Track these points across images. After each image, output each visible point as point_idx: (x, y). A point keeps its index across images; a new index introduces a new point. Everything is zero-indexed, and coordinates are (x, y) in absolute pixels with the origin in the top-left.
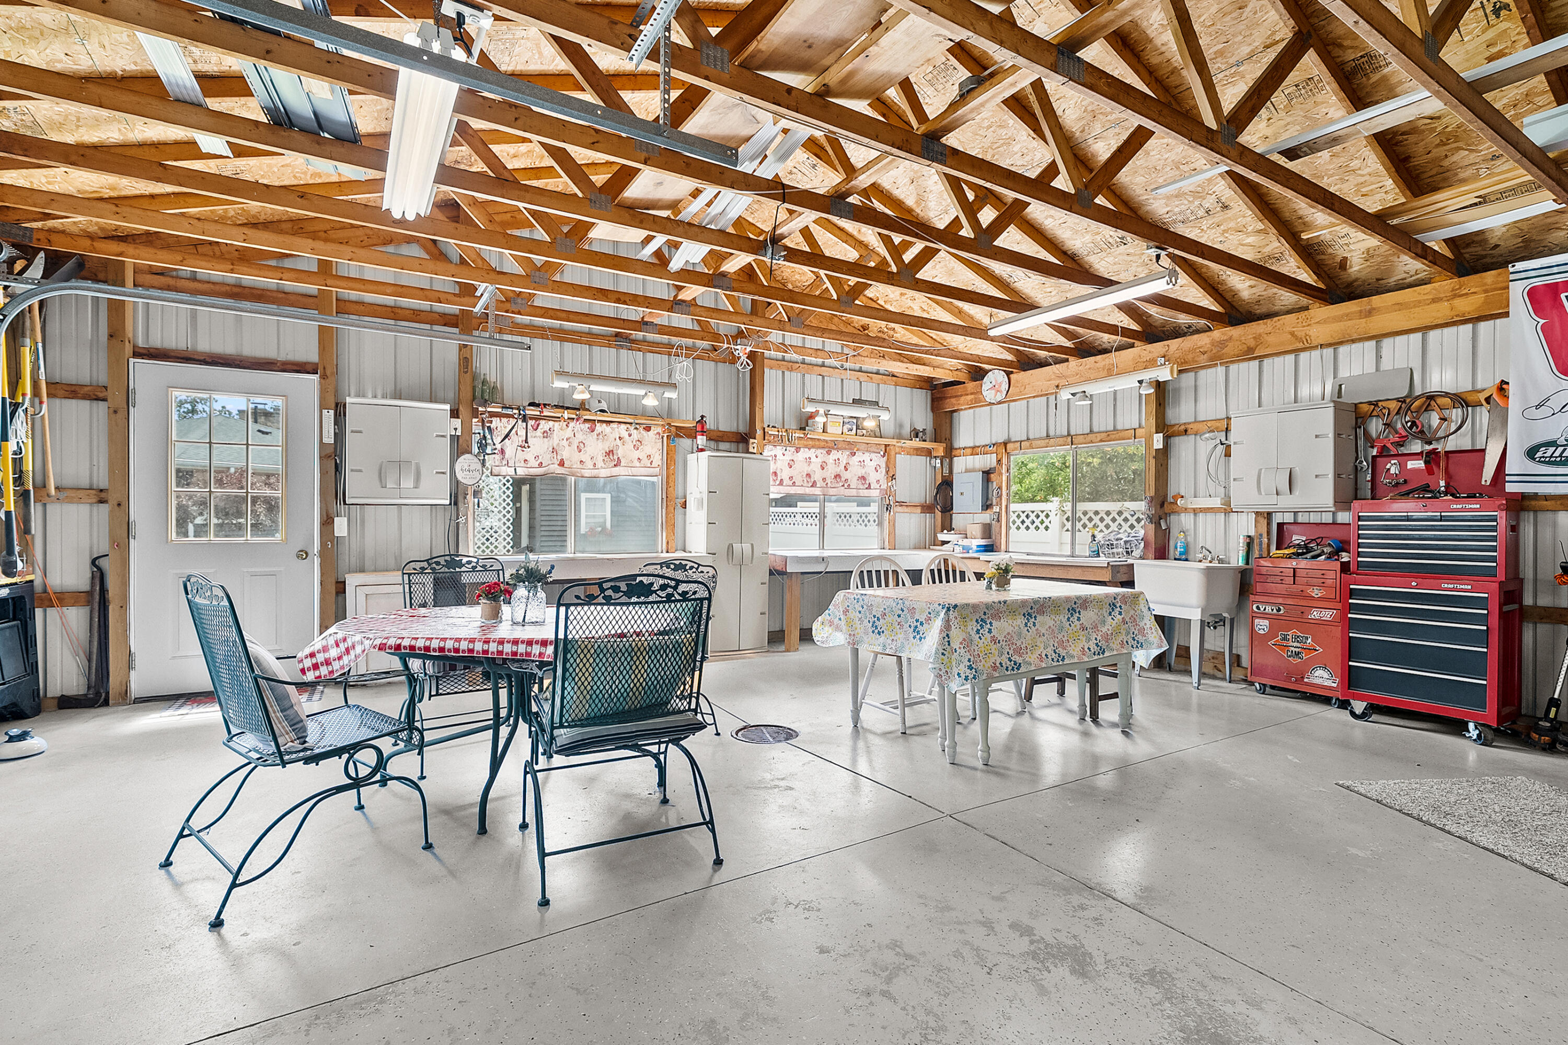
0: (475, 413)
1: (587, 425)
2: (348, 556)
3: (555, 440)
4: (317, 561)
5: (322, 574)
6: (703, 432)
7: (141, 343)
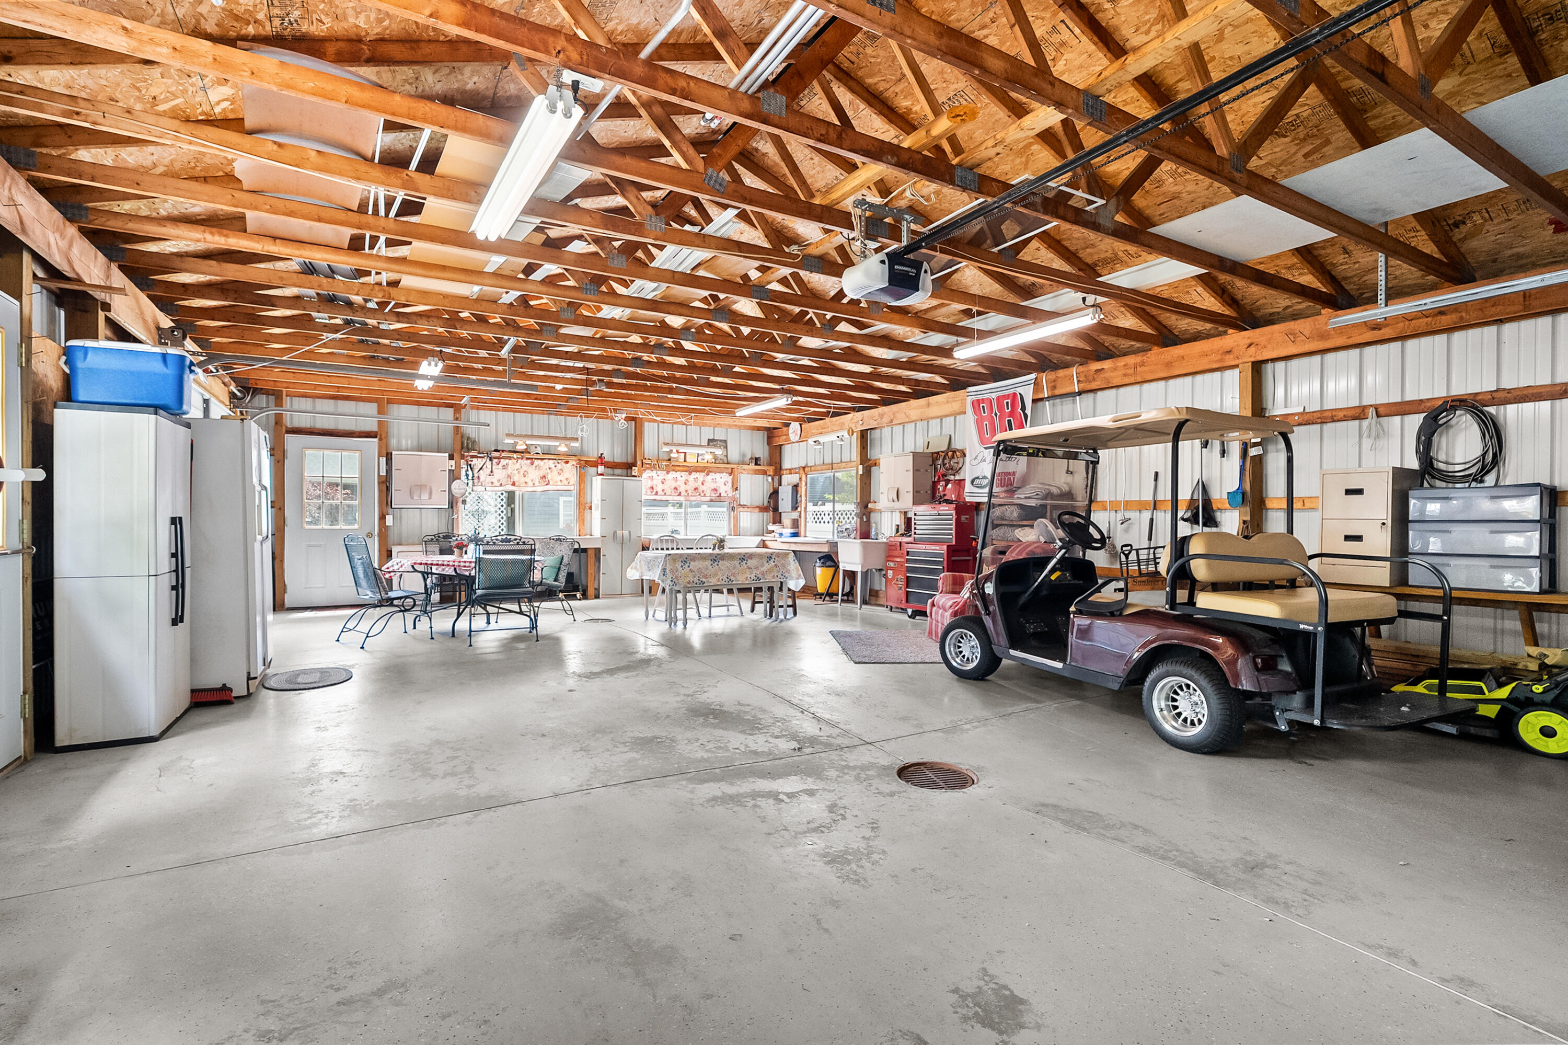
0: (463, 457)
1: (529, 461)
2: (393, 536)
3: (509, 471)
4: (376, 538)
5: (380, 546)
6: (602, 464)
7: (289, 425)
